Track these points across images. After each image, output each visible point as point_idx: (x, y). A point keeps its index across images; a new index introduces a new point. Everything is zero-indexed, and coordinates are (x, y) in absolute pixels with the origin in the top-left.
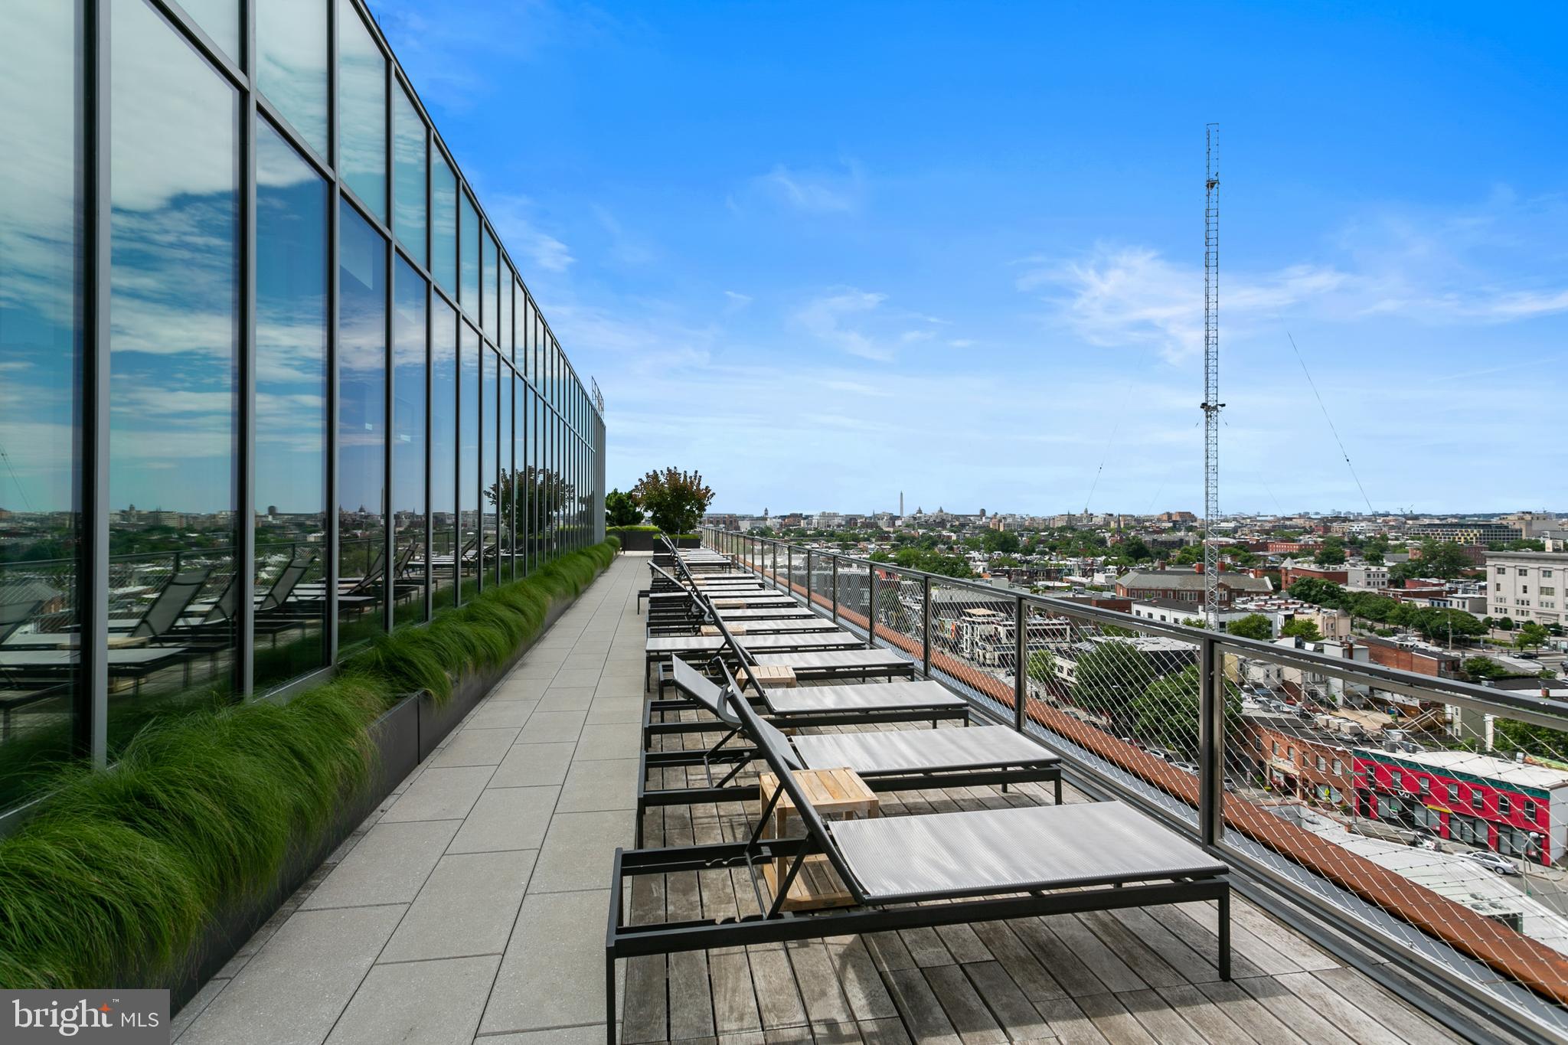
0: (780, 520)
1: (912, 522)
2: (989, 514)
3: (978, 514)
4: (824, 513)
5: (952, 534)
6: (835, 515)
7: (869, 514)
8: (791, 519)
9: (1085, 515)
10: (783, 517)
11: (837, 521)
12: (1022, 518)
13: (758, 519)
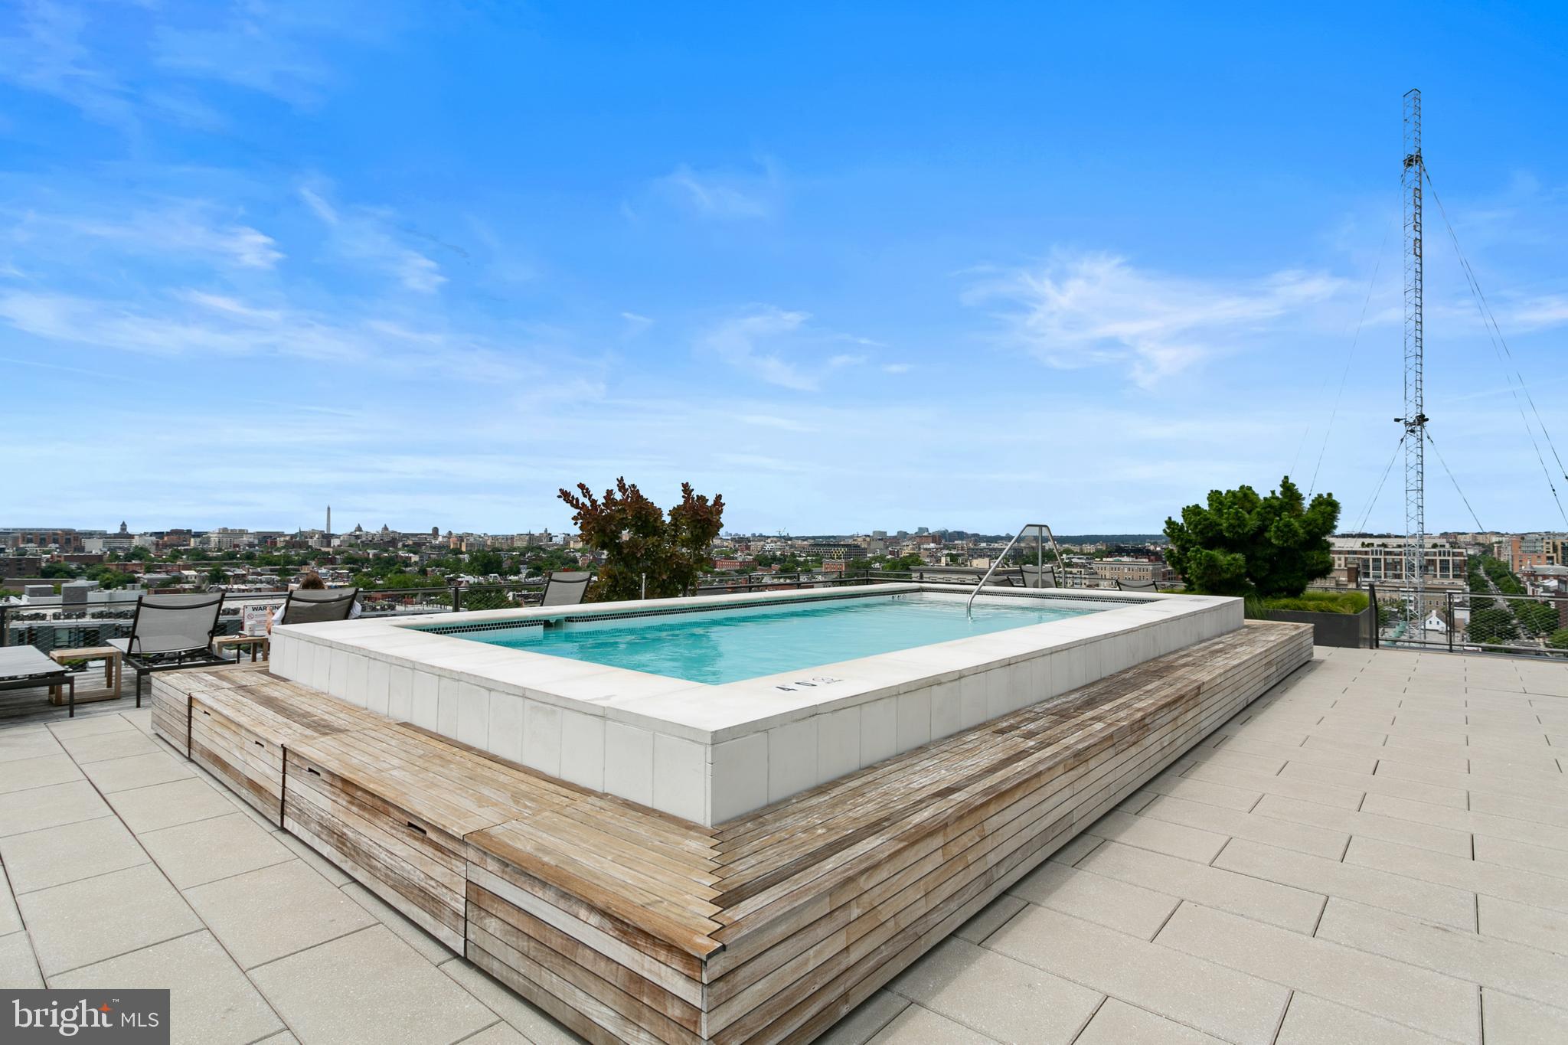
0: (154, 538)
1: (353, 541)
2: (442, 532)
3: (430, 532)
4: (225, 530)
5: (411, 555)
6: (242, 533)
7: (293, 531)
8: (174, 537)
9: (545, 535)
10: (160, 535)
11: (245, 539)
12: (480, 537)
13: (116, 536)
